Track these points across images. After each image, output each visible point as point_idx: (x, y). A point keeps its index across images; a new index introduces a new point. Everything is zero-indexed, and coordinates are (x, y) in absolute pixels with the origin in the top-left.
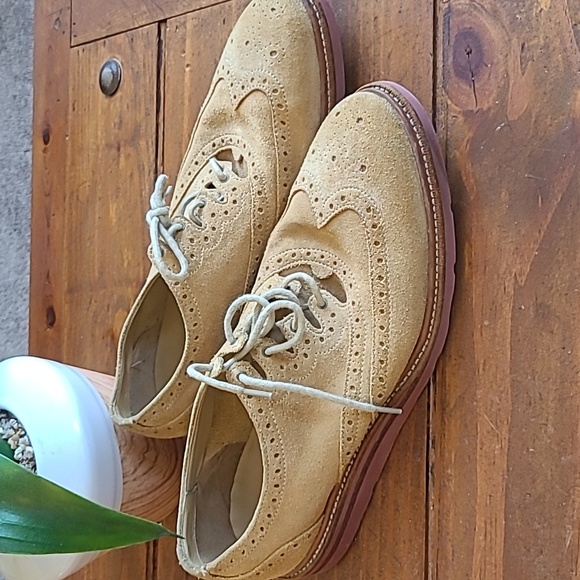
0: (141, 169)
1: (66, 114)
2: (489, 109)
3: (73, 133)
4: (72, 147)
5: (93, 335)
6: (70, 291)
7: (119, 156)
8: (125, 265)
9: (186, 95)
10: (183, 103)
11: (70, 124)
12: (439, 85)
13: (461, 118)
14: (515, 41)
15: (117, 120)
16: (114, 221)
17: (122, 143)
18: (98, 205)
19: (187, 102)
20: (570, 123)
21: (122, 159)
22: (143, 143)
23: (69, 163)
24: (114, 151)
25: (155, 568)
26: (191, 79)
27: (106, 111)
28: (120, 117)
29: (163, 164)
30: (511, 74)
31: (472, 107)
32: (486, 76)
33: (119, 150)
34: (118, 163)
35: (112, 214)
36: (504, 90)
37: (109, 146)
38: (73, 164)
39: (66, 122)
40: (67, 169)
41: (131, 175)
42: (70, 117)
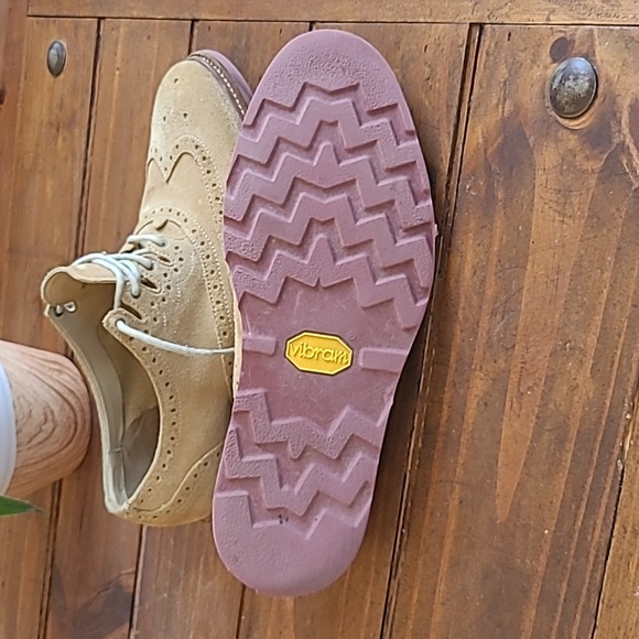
0: (73, 152)
1: (19, 81)
3: (23, 100)
4: (22, 114)
5: (25, 298)
6: (11, 250)
7: (58, 137)
8: (55, 240)
9: (115, 96)
10: (111, 104)
11: (21, 91)
15: (59, 101)
16: (50, 196)
17: (61, 125)
18: (38, 177)
19: (114, 104)
21: (60, 140)
22: (77, 131)
23: (18, 128)
24: (54, 131)
26: (120, 83)
27: (51, 90)
28: (62, 99)
29: (92, 155)
33: (58, 130)
34: (56, 143)
35: (49, 189)
37: (50, 124)
38: (21, 132)
39: (19, 89)
40: (17, 135)
41: (66, 159)
42: (22, 85)
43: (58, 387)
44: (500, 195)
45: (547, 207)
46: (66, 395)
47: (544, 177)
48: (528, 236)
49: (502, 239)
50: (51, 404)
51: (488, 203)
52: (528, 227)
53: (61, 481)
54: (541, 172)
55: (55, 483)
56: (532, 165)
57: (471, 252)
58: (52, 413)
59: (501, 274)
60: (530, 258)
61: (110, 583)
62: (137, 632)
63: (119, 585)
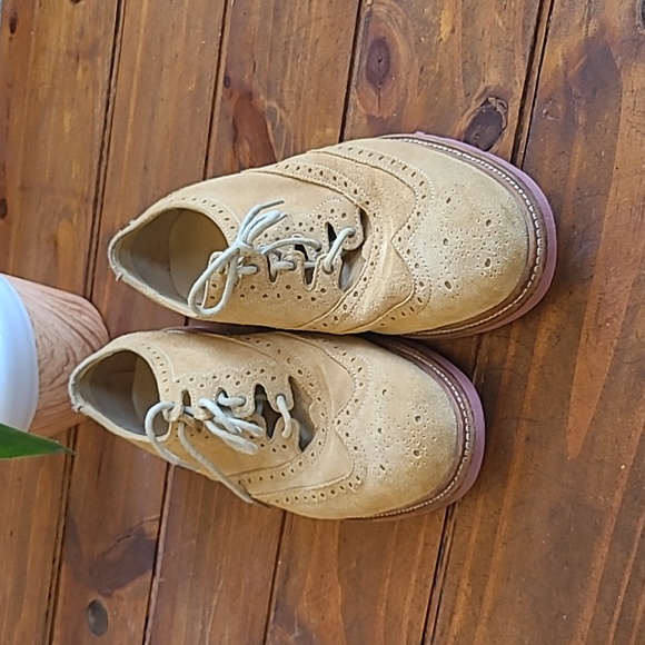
0: (95, 84)
2: (388, 118)
3: (37, 29)
4: (37, 42)
5: (39, 237)
6: (23, 188)
7: (77, 66)
8: (73, 176)
9: (143, 23)
10: (138, 31)
11: (36, 19)
12: (353, 83)
13: (365, 121)
14: (416, 61)
15: (78, 29)
16: (67, 130)
17: (81, 55)
18: (54, 111)
19: (142, 31)
21: (79, 71)
22: (99, 60)
23: (31, 59)
24: (73, 60)
26: (148, 9)
27: (70, 17)
28: (82, 27)
29: (116, 85)
30: (409, 92)
31: (375, 113)
32: (390, 88)
33: (78, 60)
34: (75, 74)
35: (66, 123)
36: (402, 104)
37: (69, 53)
38: (35, 61)
39: (33, 16)
40: (30, 65)
41: (87, 89)
42: (36, 12)
44: (581, 120)
45: (634, 130)
46: (87, 337)
47: (632, 100)
48: (611, 161)
49: (582, 165)
50: (72, 345)
51: (567, 128)
52: (612, 152)
53: (77, 426)
54: (628, 94)
55: (70, 429)
56: (619, 86)
57: (546, 178)
58: (74, 354)
59: (580, 202)
60: (613, 185)
61: (130, 530)
62: (162, 580)
63: (141, 533)
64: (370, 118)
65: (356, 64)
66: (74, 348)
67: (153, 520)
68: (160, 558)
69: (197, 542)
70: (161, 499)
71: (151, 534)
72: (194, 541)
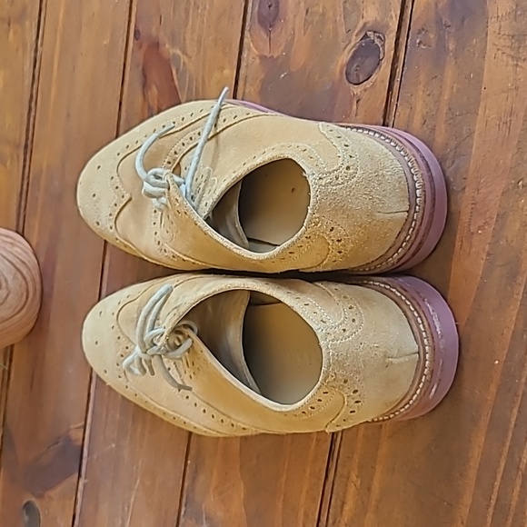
2: (278, 57)
7: (9, 30)
12: (247, 28)
13: (258, 61)
14: (302, 4)
16: (2, 86)
17: (12, 20)
20: (331, 84)
21: (11, 34)
22: (27, 23)
24: (6, 25)
25: (9, 379)
29: (42, 45)
30: (296, 32)
31: (267, 53)
32: (279, 30)
33: (9, 25)
36: (290, 44)
37: (2, 19)
41: (17, 50)
43: (11, 258)
44: (451, 46)
45: (500, 52)
46: (18, 266)
47: (497, 25)
48: (480, 82)
49: (453, 88)
50: (4, 273)
51: (440, 54)
52: (480, 74)
53: (12, 346)
54: (493, 20)
55: (7, 348)
56: (485, 14)
57: (421, 102)
58: (6, 281)
59: (452, 121)
60: (482, 103)
61: (59, 438)
62: (86, 481)
63: (69, 440)
64: (262, 58)
65: (249, 10)
66: (6, 275)
67: (78, 428)
68: (84, 462)
69: (116, 446)
70: (85, 408)
71: (77, 440)
72: (114, 445)
